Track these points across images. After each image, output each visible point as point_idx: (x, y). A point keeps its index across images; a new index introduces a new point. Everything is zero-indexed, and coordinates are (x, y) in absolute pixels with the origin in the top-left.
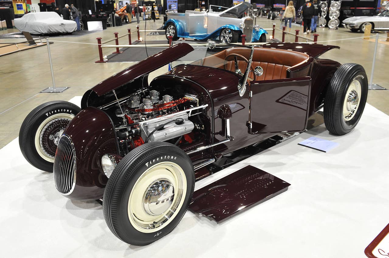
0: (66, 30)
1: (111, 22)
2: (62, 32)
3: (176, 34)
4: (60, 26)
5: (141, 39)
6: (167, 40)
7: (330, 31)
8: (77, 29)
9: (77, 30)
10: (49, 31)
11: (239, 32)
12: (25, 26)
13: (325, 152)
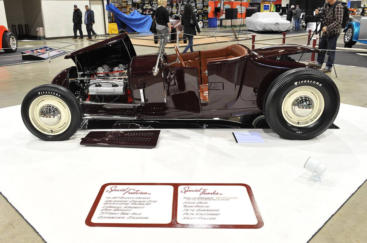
0: (279, 29)
2: (275, 31)
4: (275, 25)
10: (264, 29)
12: (251, 24)
13: (237, 142)
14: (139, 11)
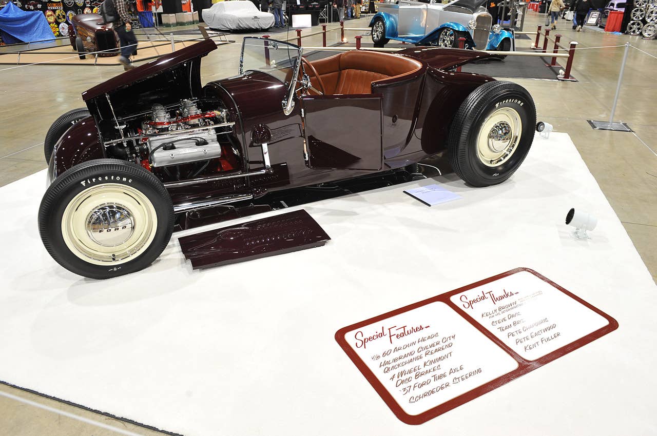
0: (260, 25)
1: (327, 16)
3: (383, 33)
4: (253, 20)
5: (345, 40)
6: (373, 43)
7: (644, 41)
8: (275, 24)
9: (274, 26)
10: (238, 27)
11: (466, 34)
12: (213, 20)
13: (429, 205)
14: (16, 4)
